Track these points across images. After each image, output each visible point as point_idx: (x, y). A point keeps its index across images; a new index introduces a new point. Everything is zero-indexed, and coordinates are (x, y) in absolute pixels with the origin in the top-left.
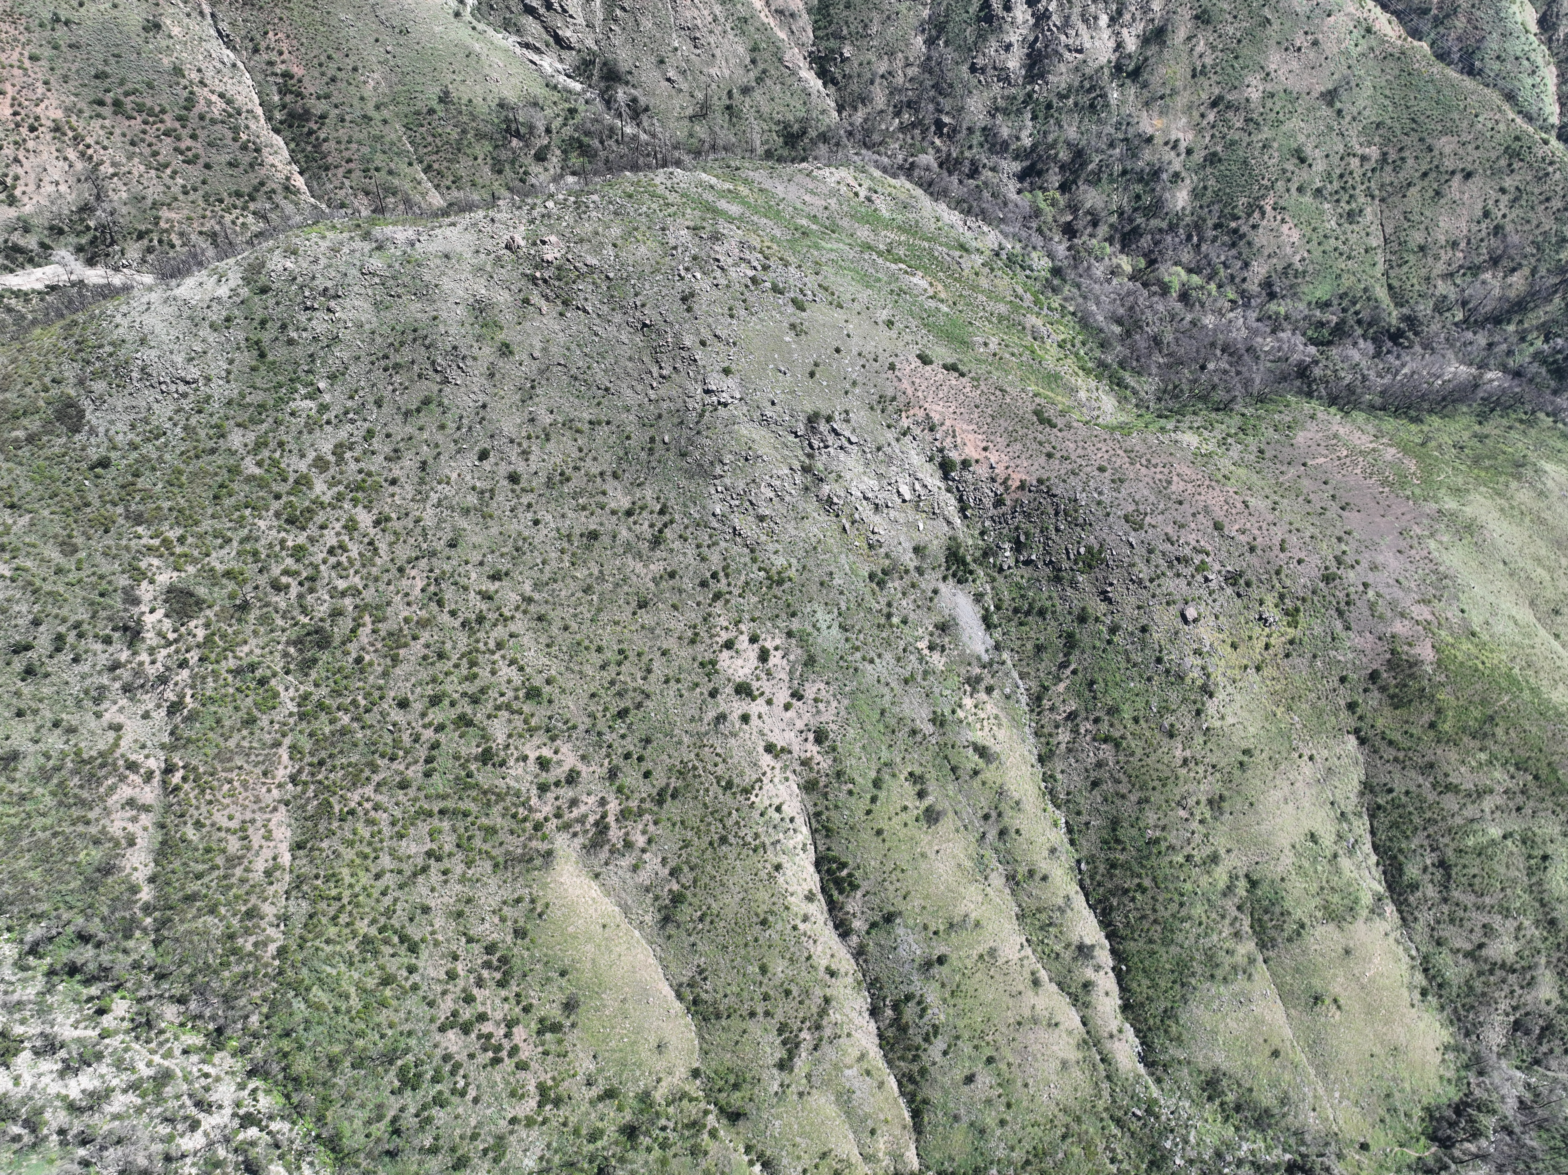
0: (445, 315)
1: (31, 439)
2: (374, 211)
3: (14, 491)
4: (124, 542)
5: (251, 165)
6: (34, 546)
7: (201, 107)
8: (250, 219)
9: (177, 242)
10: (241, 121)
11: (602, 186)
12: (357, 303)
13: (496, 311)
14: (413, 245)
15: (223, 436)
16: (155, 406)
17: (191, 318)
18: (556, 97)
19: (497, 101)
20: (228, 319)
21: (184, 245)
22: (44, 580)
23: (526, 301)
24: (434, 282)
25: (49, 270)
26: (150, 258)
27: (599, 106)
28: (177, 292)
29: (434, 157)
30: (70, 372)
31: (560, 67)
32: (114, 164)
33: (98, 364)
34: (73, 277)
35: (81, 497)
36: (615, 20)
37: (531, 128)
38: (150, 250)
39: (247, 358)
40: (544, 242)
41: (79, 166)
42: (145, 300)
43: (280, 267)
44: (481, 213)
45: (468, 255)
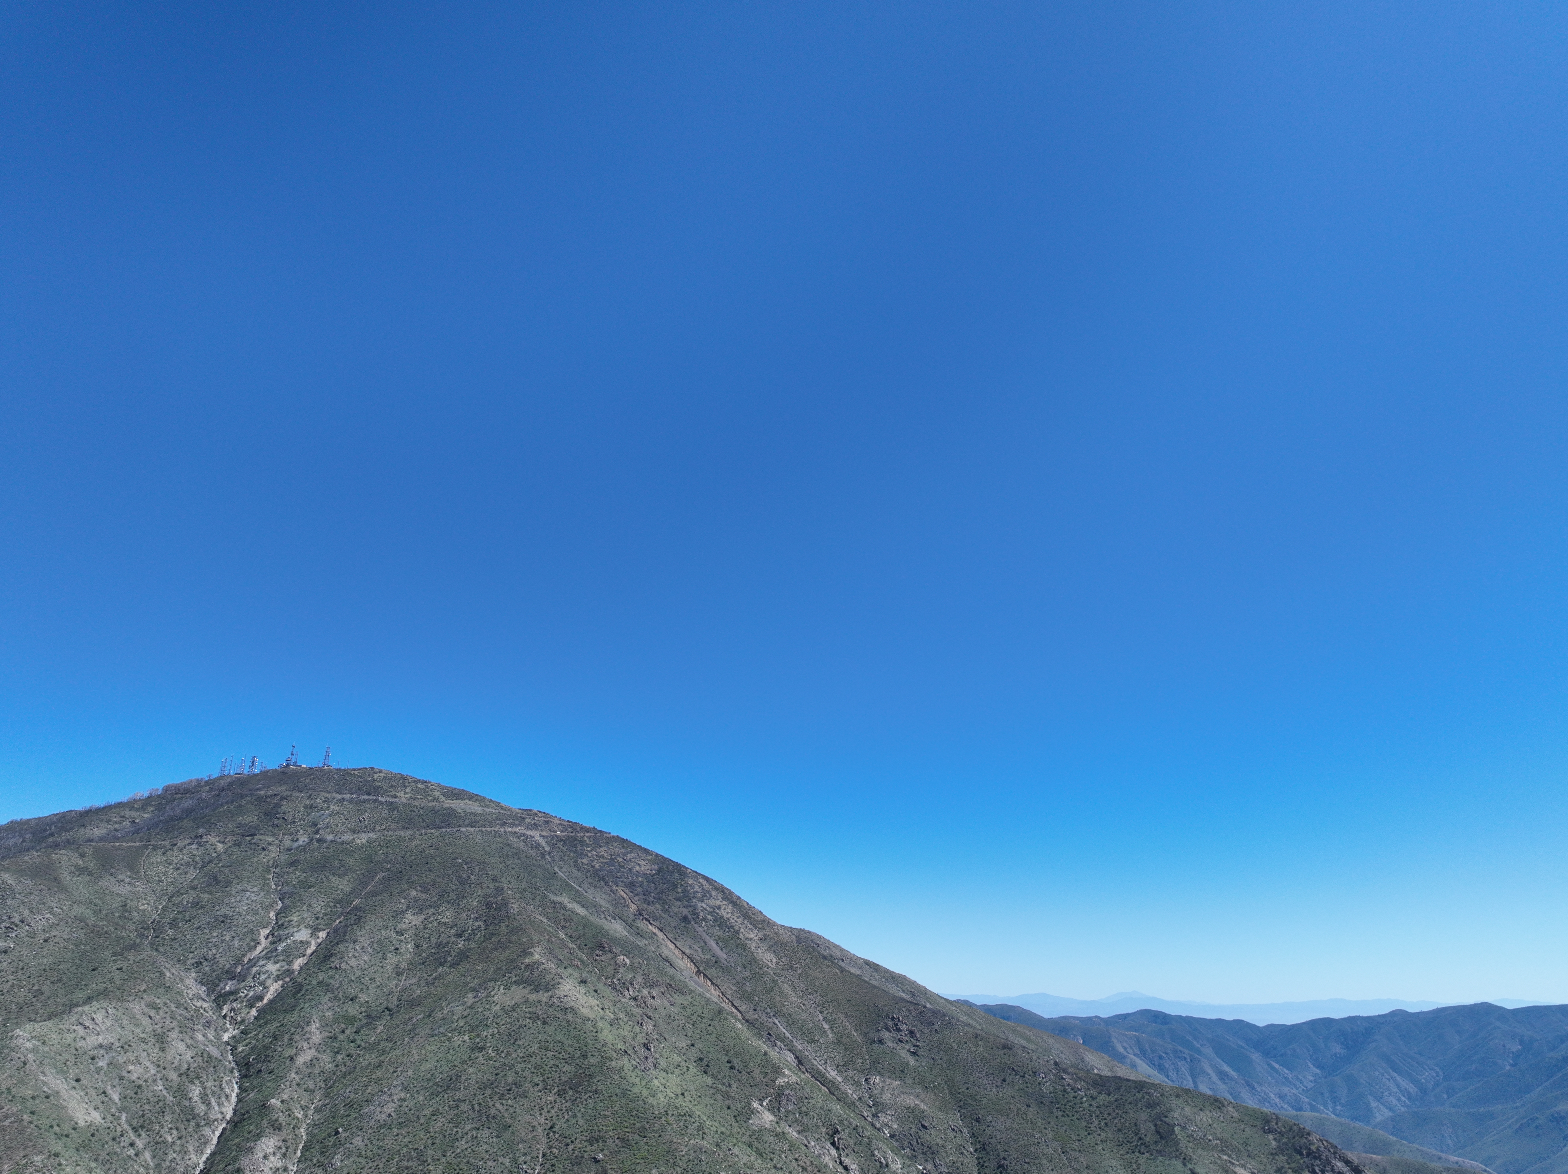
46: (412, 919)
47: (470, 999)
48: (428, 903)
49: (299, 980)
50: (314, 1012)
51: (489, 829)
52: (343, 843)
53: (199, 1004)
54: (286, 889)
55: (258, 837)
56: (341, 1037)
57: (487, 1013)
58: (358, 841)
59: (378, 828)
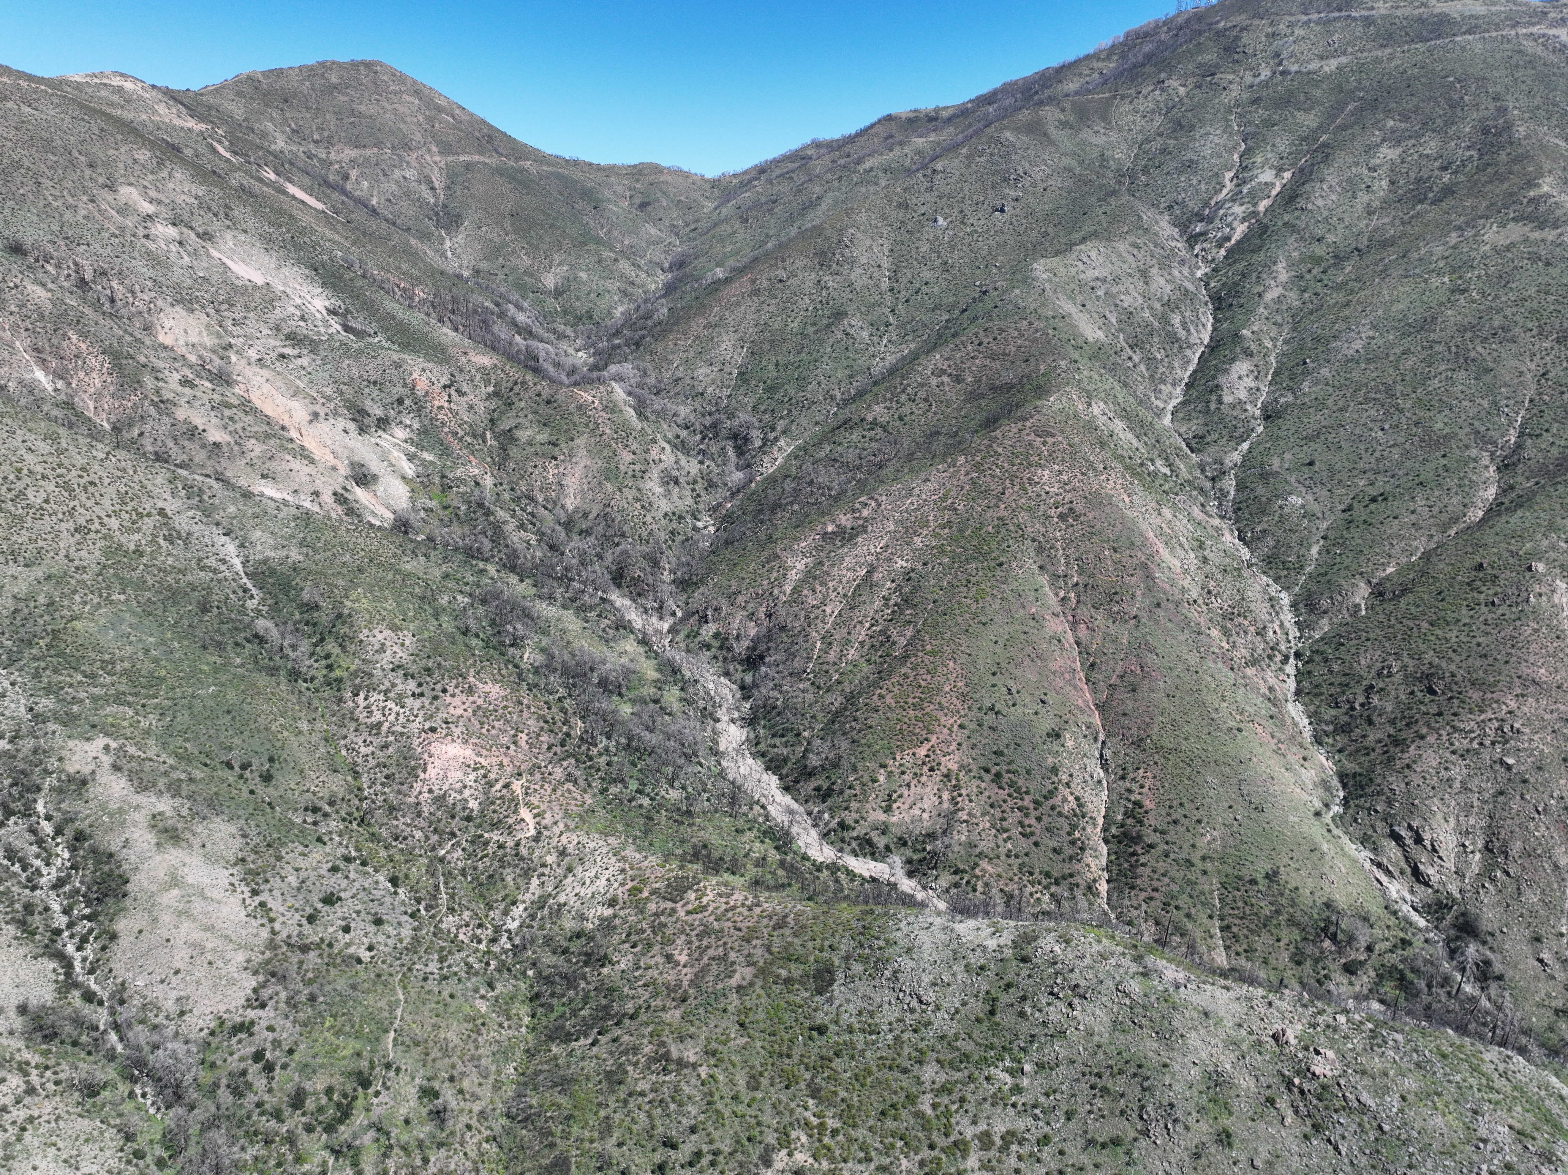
0: (1177, 1067)
1: (788, 981)
2: (1155, 941)
3: (751, 1014)
4: (793, 1105)
5: (1071, 858)
6: (734, 1066)
7: (1057, 801)
8: (1047, 898)
9: (980, 889)
10: (1082, 823)
11: (1412, 1030)
12: (1098, 1012)
13: (1233, 1093)
14: (1177, 987)
15: (920, 1063)
16: (886, 1006)
17: (955, 952)
18: (1392, 921)
19: (1325, 900)
20: (982, 968)
21: (983, 893)
22: (722, 1098)
23: (1271, 1101)
24: (1181, 1031)
25: (880, 866)
26: (953, 891)
27: (1440, 950)
28: (957, 926)
29: (1237, 921)
30: (845, 945)
31: (1408, 897)
32: (970, 814)
33: (867, 951)
34: (892, 879)
35: (789, 1048)
36: (1493, 880)
37: (1351, 939)
38: (956, 885)
39: (978, 1008)
40: (1318, 1053)
41: (946, 805)
42: (930, 920)
43: (1048, 948)
44: (1260, 992)
45: (1229, 1023)
46: (1388, 153)
47: (1453, 238)
48: (1407, 134)
49: (1265, 221)
50: (1280, 252)
51: (1494, 34)
52: (1309, 73)
53: (1174, 244)
54: (1249, 129)
55: (1218, 76)
56: (1308, 276)
57: (1473, 254)
58: (1327, 69)
59: (1350, 50)
